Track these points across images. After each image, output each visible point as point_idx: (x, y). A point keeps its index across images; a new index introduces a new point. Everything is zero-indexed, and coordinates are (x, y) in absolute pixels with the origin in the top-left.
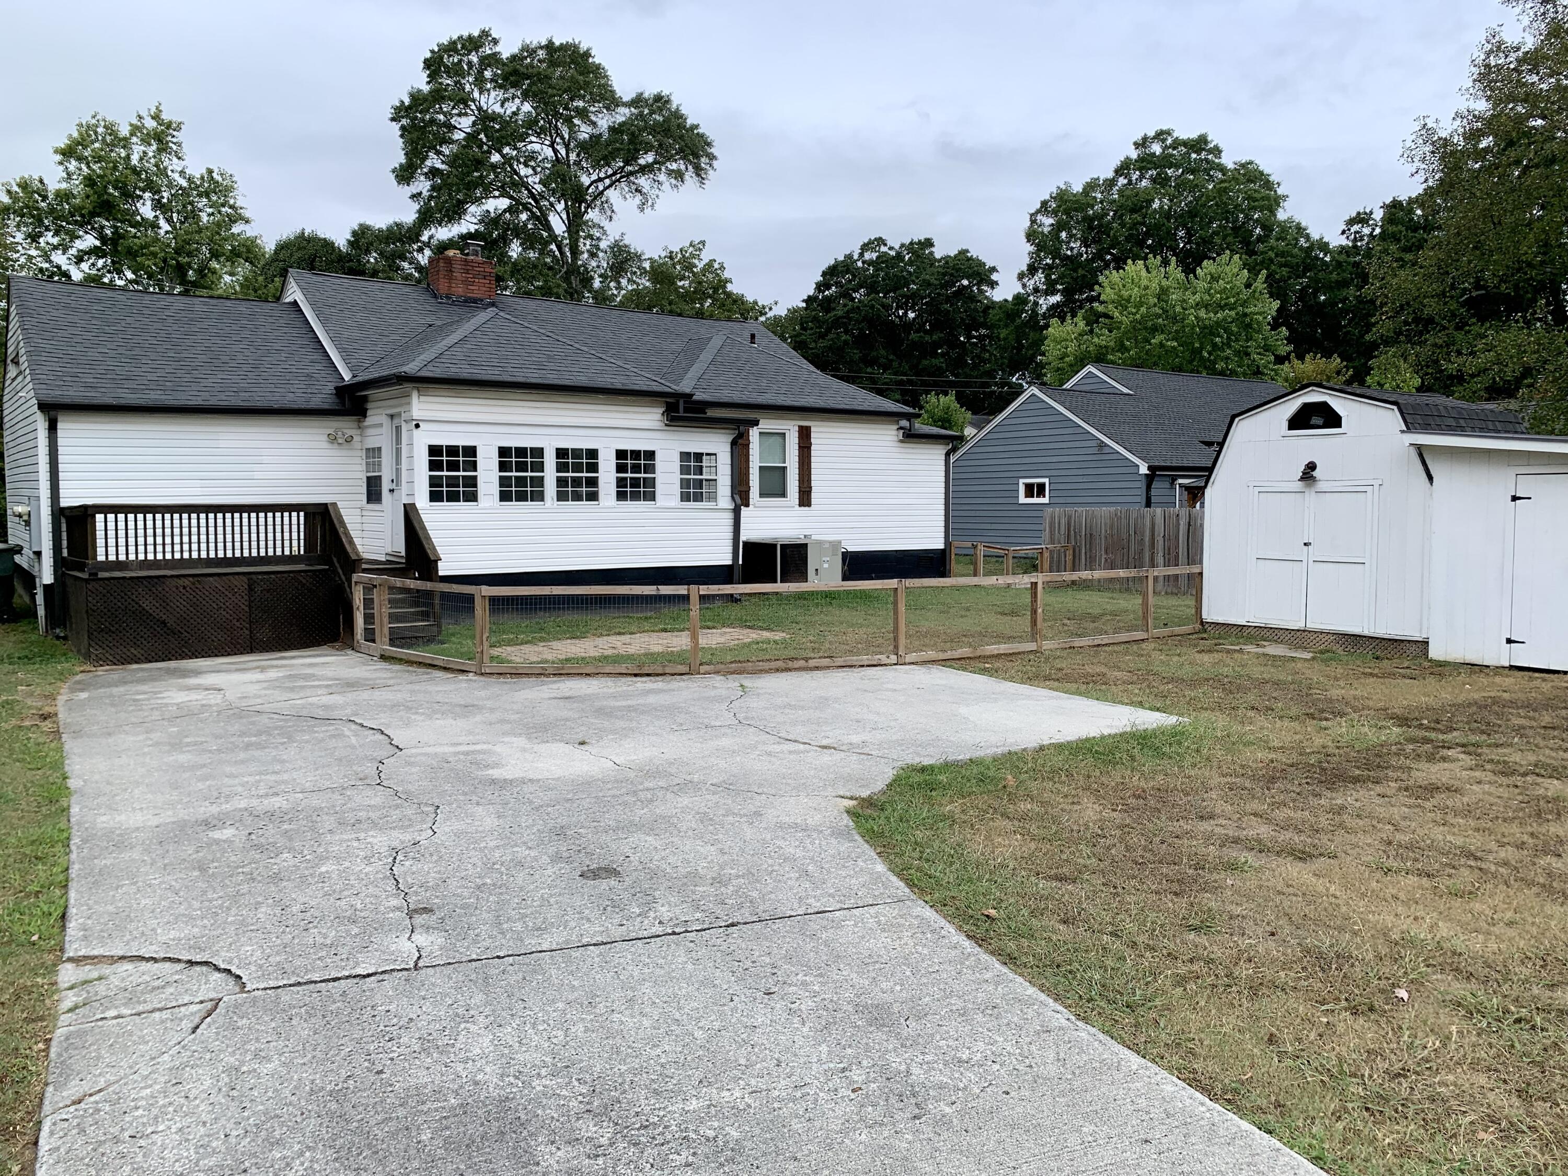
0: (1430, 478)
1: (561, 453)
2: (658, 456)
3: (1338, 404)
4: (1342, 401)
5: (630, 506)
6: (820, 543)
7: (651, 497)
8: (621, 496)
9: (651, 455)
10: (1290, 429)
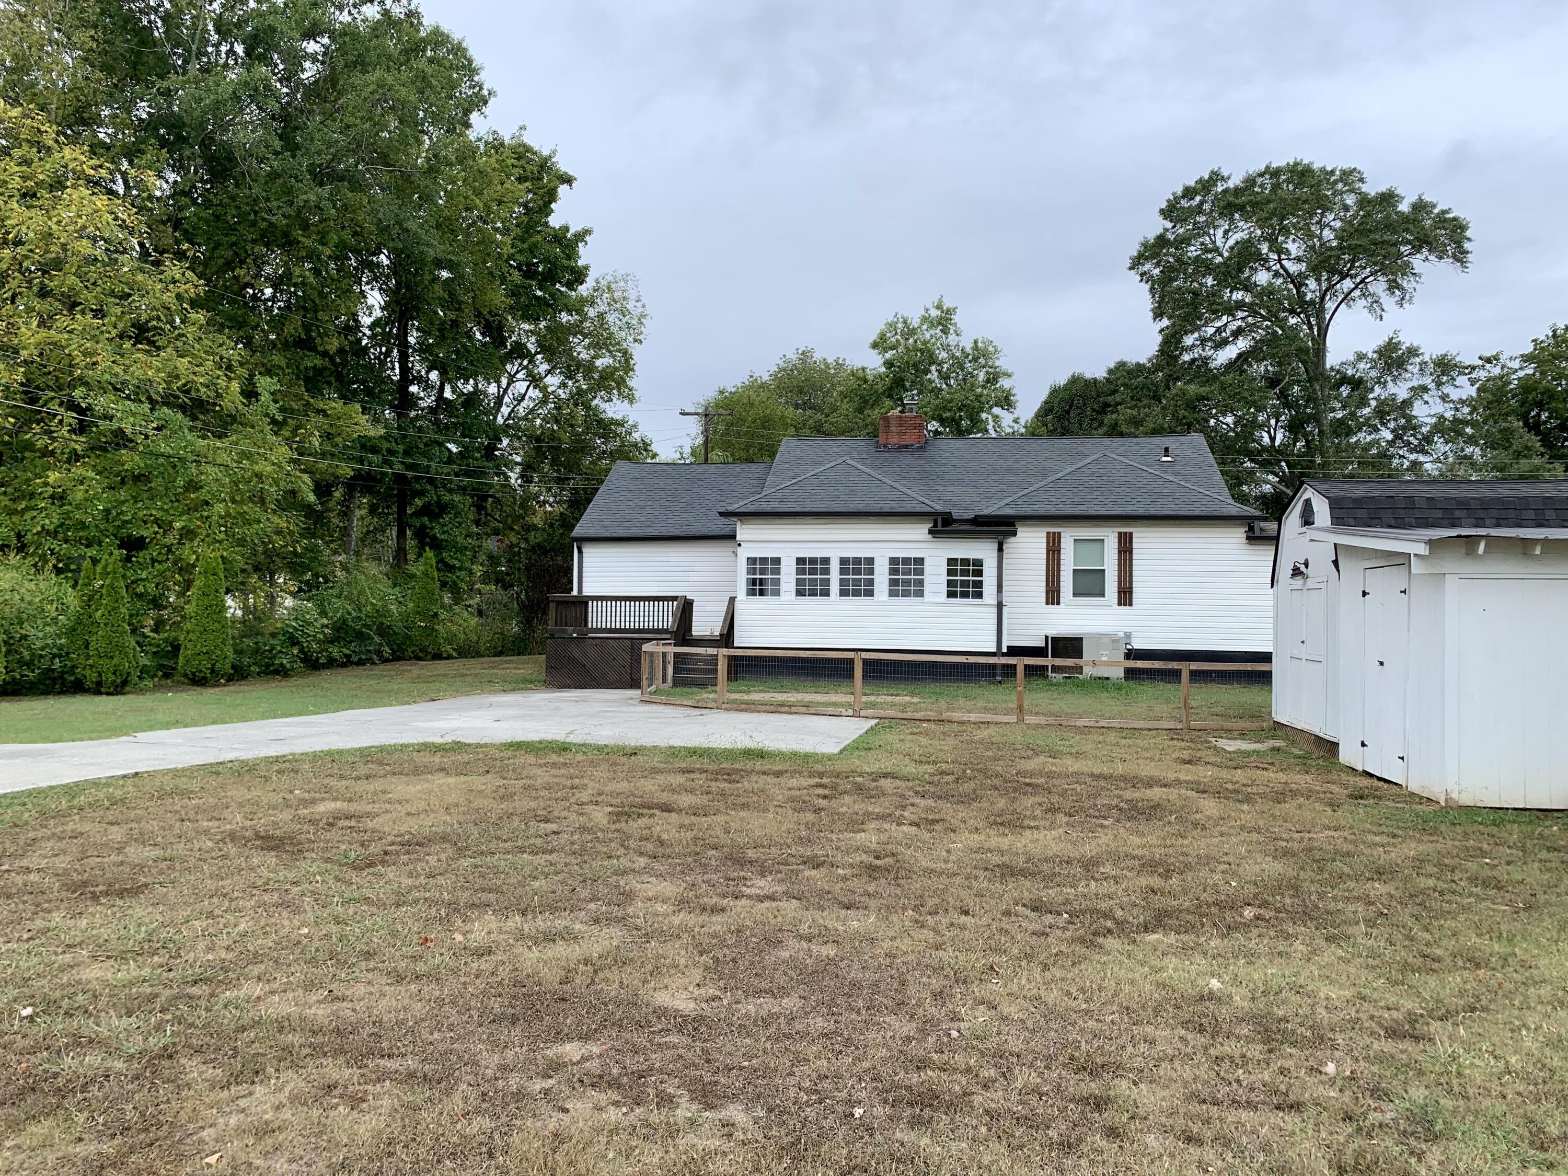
0: (1339, 574)
1: (843, 561)
2: (926, 563)
3: (1315, 500)
5: (902, 602)
6: (1098, 637)
7: (920, 593)
8: (893, 594)
9: (920, 561)
10: (1302, 526)
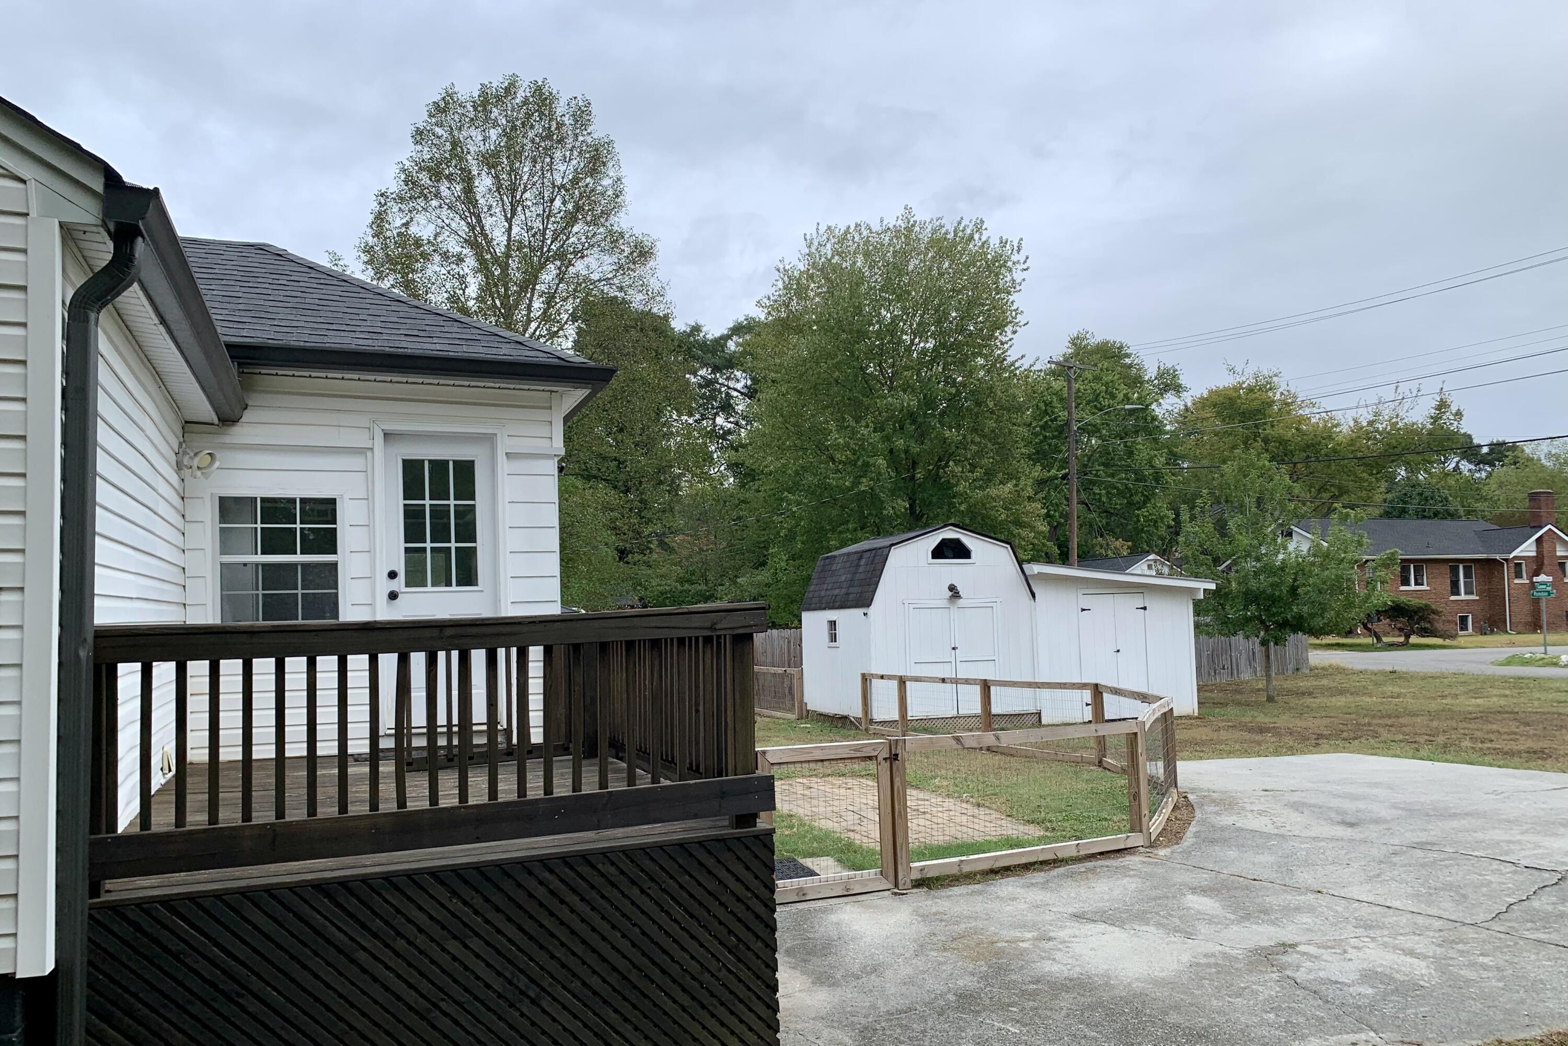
0: (1033, 595)
3: (969, 540)
4: (971, 539)
10: (933, 558)
